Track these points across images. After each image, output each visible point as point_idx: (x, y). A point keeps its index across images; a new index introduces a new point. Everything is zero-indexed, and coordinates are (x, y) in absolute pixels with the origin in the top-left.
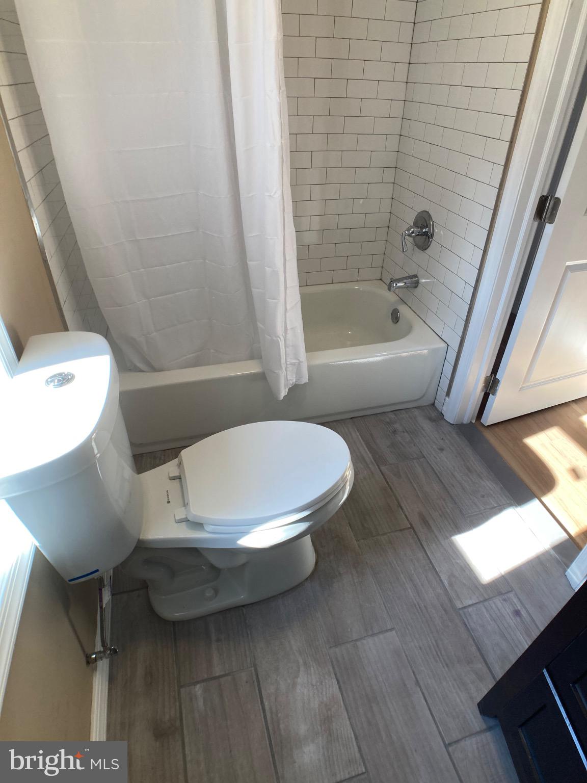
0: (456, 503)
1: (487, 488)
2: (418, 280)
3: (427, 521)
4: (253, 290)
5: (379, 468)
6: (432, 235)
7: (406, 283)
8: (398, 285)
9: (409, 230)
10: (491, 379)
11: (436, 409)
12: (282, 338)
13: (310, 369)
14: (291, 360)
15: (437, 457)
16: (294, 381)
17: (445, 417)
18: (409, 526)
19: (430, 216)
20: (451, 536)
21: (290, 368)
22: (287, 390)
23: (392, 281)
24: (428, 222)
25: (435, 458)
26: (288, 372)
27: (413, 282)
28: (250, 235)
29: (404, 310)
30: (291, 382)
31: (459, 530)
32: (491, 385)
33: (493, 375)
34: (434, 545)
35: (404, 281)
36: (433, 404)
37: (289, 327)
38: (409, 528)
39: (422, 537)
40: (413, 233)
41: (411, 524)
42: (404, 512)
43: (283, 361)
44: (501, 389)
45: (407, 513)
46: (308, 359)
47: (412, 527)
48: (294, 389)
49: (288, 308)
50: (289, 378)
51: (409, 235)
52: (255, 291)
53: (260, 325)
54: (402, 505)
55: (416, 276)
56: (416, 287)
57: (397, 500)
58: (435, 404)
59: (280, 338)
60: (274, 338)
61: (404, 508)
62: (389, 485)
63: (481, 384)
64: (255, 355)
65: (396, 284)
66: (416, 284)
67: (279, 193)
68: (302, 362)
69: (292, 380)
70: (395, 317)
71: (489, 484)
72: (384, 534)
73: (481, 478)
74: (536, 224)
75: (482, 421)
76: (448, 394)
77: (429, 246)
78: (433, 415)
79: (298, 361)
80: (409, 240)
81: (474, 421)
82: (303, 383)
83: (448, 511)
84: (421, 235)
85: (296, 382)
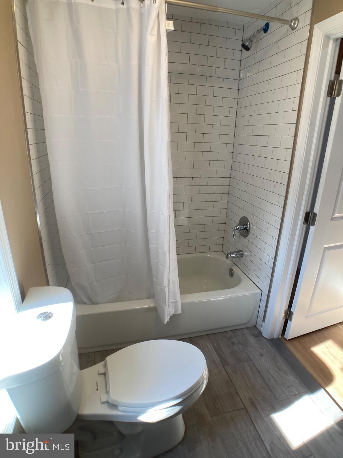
0: (272, 391)
1: (291, 381)
2: (243, 253)
3: (254, 404)
4: (151, 260)
5: (224, 368)
6: (249, 229)
7: (236, 255)
8: (232, 256)
9: (236, 227)
10: (288, 312)
11: (257, 329)
12: (167, 287)
13: (182, 304)
14: (171, 300)
15: (259, 360)
16: (173, 312)
17: (263, 335)
18: (244, 407)
19: (247, 220)
20: (270, 415)
21: (171, 305)
22: (169, 318)
23: (228, 254)
24: (247, 223)
25: (258, 361)
26: (170, 307)
27: (240, 254)
28: (151, 232)
29: (236, 270)
30: (171, 313)
31: (275, 409)
32: (288, 315)
33: (289, 309)
34: (259, 421)
35: (236, 254)
36: (256, 326)
37: (171, 281)
38: (243, 409)
39: (252, 415)
40: (239, 228)
41: (244, 406)
42: (240, 397)
43: (167, 301)
44: (294, 317)
45: (242, 398)
46: (181, 300)
47: (245, 408)
48: (173, 317)
49: (171, 270)
50: (170, 311)
51: (237, 229)
52: (153, 261)
53: (155, 279)
54: (239, 392)
55: (241, 251)
56: (242, 257)
57: (235, 388)
58: (257, 326)
59: (166, 288)
60: (163, 288)
61: (240, 395)
62: (230, 379)
63: (283, 315)
64: (151, 296)
65: (231, 255)
66: (242, 255)
67: (167, 212)
68: (178, 301)
69: (172, 312)
70: (231, 273)
71: (291, 379)
72: (228, 412)
73: (286, 374)
74: (305, 226)
75: (285, 336)
76: (264, 320)
77: (248, 235)
78: (256, 333)
79: (175, 301)
80: (237, 232)
81: (280, 337)
82: (178, 313)
83: (267, 397)
84: (243, 229)
85: (174, 313)
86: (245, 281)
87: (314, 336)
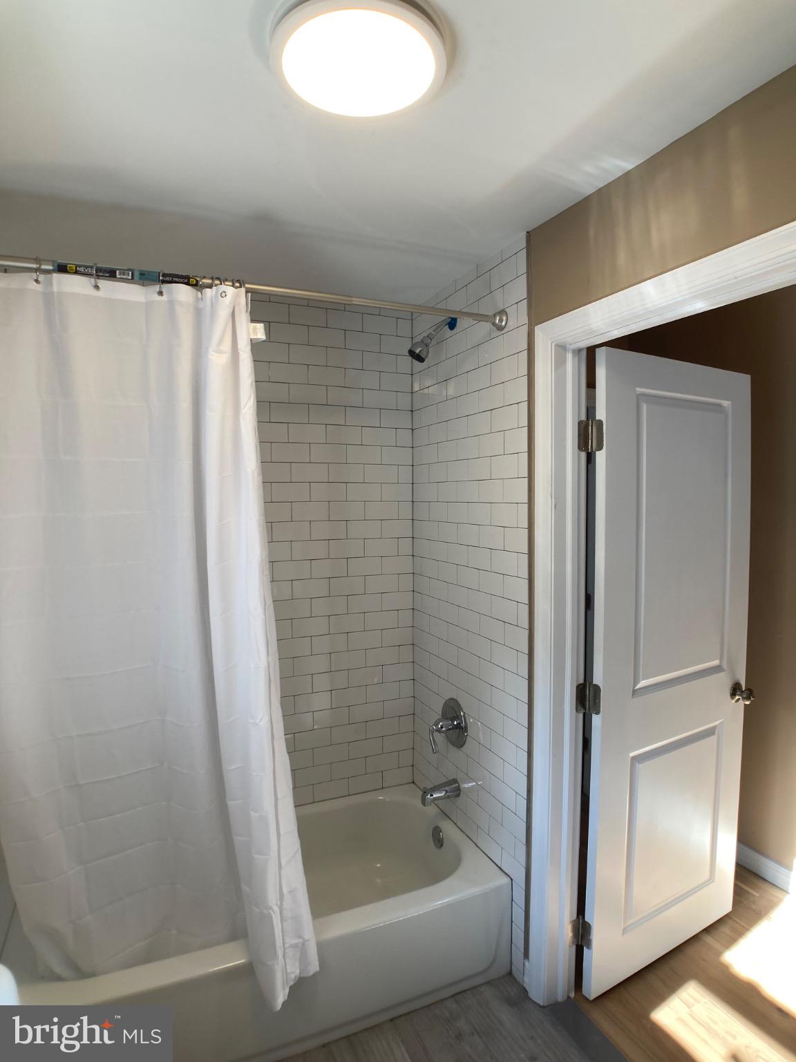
2: (459, 786)
4: (234, 837)
6: (466, 728)
7: (447, 792)
8: (434, 796)
9: (436, 724)
10: (579, 923)
11: (514, 979)
12: (276, 908)
13: (321, 946)
14: (291, 941)
16: (298, 972)
17: (531, 995)
19: (459, 706)
21: (290, 952)
22: (287, 990)
23: (425, 793)
24: (458, 713)
26: (288, 961)
27: (454, 789)
28: (231, 768)
29: (448, 829)
30: (293, 976)
32: (582, 933)
33: (581, 917)
35: (443, 789)
36: (510, 973)
37: (285, 890)
40: (442, 727)
43: (279, 943)
44: (596, 936)
46: (317, 930)
48: (300, 987)
49: (283, 862)
50: (288, 971)
51: (439, 731)
52: (238, 840)
53: (245, 887)
55: (455, 781)
56: (458, 795)
58: (513, 972)
59: (273, 910)
60: (265, 912)
63: (568, 933)
64: (238, 932)
65: (432, 795)
66: (458, 792)
67: (267, 718)
68: (308, 940)
69: (294, 971)
70: (438, 839)
74: (581, 716)
75: (585, 992)
76: (526, 955)
77: (465, 741)
78: (512, 994)
79: (301, 940)
80: (439, 738)
81: (572, 995)
82: (311, 973)
84: (453, 728)
85: (300, 973)
86: (471, 859)
87: (652, 978)
